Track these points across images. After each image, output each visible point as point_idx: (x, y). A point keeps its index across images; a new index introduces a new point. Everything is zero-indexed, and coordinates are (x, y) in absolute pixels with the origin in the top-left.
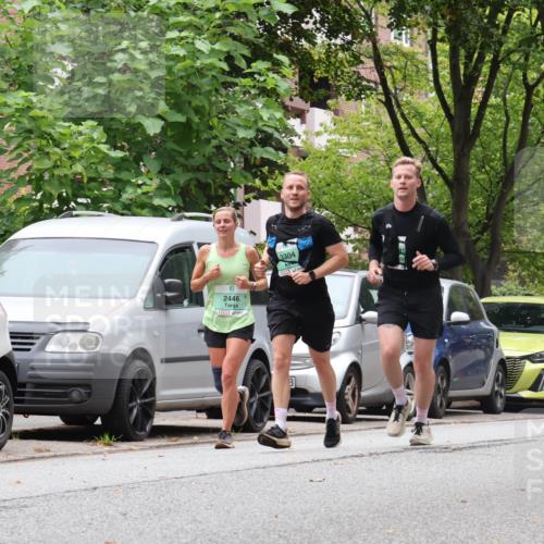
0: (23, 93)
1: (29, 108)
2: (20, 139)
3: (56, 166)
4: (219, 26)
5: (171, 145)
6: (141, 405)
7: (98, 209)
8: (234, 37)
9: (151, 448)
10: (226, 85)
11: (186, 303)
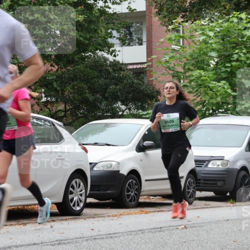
0: (199, 71)
1: (201, 77)
2: (197, 88)
3: (211, 98)
7: (227, 113)
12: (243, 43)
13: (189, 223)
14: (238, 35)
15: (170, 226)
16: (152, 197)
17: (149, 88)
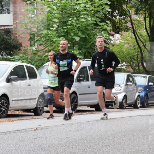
0: (47, 31)
1: (48, 34)
2: (46, 42)
3: (54, 48)
4: (93, 14)
5: (82, 43)
6: (74, 105)
8: (97, 17)
9: (77, 115)
10: (95, 28)
11: (85, 80)
12: (75, 14)
13: (39, 127)
14: (71, 9)
15: (27, 129)
16: (16, 111)
17: (15, 42)
